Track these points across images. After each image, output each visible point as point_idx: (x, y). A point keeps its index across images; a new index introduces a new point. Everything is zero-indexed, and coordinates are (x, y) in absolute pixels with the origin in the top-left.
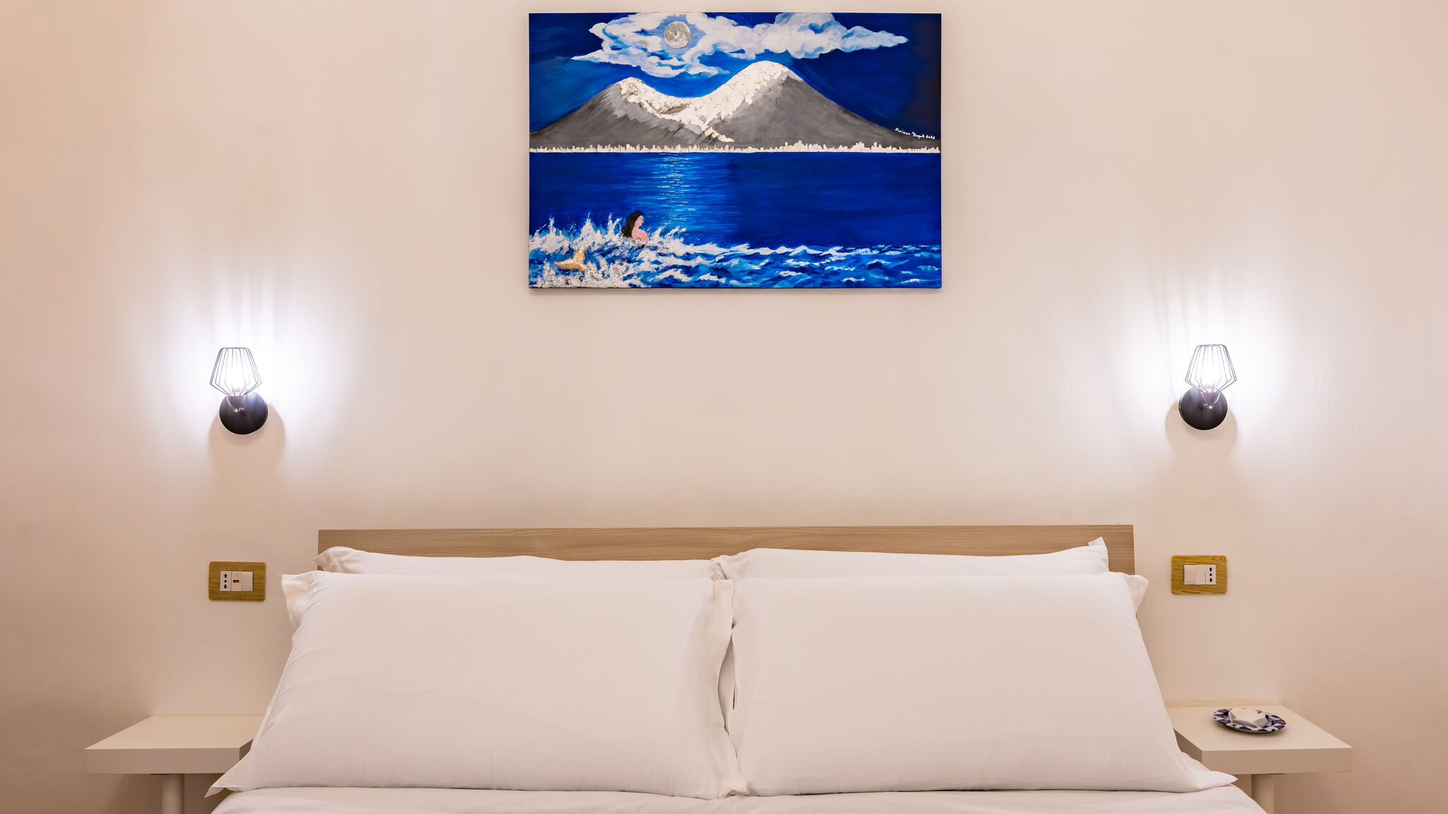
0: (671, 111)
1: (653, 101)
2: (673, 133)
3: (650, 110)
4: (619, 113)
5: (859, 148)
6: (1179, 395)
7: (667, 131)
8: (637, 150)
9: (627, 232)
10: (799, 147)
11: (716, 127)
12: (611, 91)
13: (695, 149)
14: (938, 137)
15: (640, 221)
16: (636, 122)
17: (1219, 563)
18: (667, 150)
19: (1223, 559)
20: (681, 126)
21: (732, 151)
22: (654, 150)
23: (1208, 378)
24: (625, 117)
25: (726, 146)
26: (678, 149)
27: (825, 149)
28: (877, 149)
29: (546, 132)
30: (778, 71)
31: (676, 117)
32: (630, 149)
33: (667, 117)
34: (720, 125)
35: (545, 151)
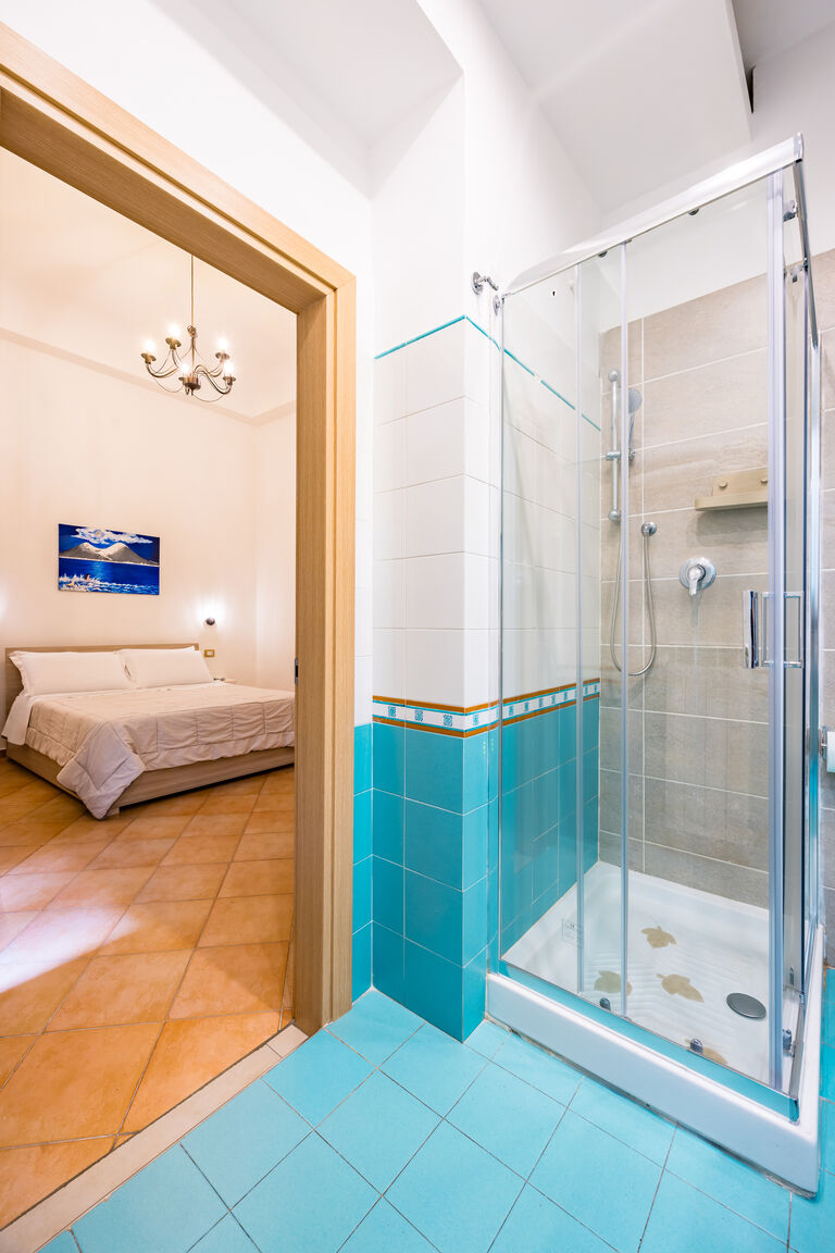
0: (97, 551)
1: (93, 549)
2: (98, 556)
4: (84, 550)
5: (142, 564)
6: (206, 619)
7: (96, 556)
8: (88, 559)
12: (81, 545)
13: (103, 561)
14: (159, 563)
16: (88, 553)
17: (213, 651)
18: (96, 560)
22: (93, 560)
23: (212, 617)
25: (111, 561)
26: (99, 560)
27: (134, 564)
28: (146, 565)
29: (64, 553)
30: (123, 545)
31: (98, 553)
32: (86, 559)
33: (96, 553)
34: (109, 556)
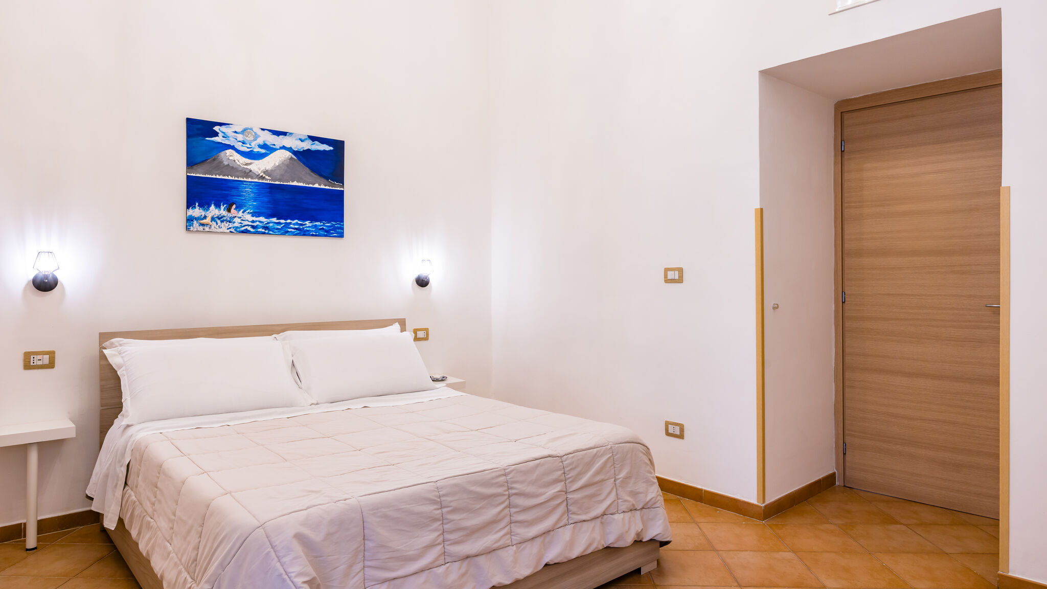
0: (246, 164)
1: (241, 160)
2: (248, 173)
3: (238, 163)
4: (226, 163)
5: (316, 186)
6: (416, 276)
7: (245, 172)
8: (233, 178)
9: (229, 210)
10: (295, 183)
11: (264, 173)
12: (222, 154)
13: (256, 180)
14: (343, 184)
15: (234, 206)
16: (232, 168)
18: (245, 179)
19: (428, 329)
20: (251, 171)
21: (271, 182)
22: (240, 179)
23: (423, 272)
24: (228, 165)
25: (268, 180)
26: (250, 180)
27: (305, 185)
28: (323, 187)
29: (195, 167)
30: (288, 154)
31: (249, 167)
32: (230, 178)
33: (245, 167)
34: (266, 172)
35: (194, 175)
